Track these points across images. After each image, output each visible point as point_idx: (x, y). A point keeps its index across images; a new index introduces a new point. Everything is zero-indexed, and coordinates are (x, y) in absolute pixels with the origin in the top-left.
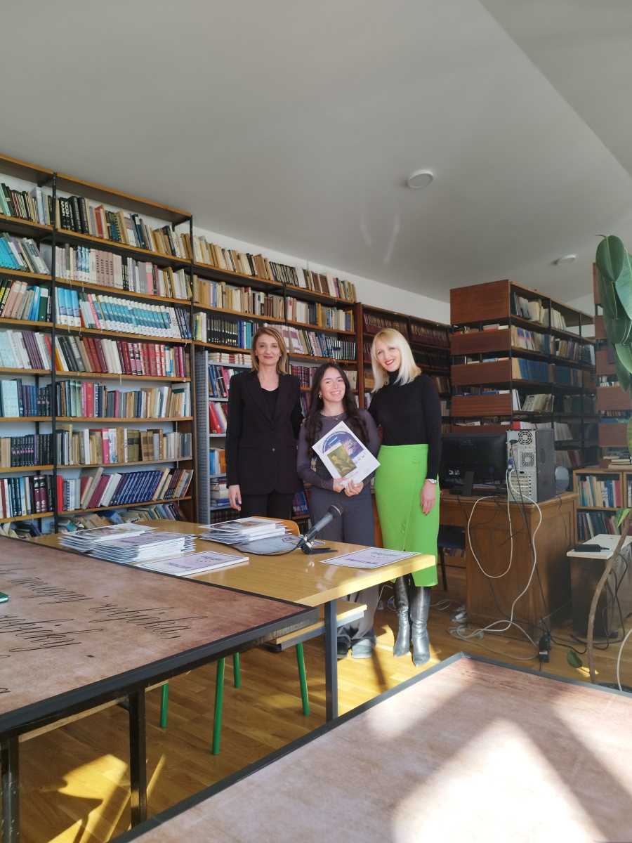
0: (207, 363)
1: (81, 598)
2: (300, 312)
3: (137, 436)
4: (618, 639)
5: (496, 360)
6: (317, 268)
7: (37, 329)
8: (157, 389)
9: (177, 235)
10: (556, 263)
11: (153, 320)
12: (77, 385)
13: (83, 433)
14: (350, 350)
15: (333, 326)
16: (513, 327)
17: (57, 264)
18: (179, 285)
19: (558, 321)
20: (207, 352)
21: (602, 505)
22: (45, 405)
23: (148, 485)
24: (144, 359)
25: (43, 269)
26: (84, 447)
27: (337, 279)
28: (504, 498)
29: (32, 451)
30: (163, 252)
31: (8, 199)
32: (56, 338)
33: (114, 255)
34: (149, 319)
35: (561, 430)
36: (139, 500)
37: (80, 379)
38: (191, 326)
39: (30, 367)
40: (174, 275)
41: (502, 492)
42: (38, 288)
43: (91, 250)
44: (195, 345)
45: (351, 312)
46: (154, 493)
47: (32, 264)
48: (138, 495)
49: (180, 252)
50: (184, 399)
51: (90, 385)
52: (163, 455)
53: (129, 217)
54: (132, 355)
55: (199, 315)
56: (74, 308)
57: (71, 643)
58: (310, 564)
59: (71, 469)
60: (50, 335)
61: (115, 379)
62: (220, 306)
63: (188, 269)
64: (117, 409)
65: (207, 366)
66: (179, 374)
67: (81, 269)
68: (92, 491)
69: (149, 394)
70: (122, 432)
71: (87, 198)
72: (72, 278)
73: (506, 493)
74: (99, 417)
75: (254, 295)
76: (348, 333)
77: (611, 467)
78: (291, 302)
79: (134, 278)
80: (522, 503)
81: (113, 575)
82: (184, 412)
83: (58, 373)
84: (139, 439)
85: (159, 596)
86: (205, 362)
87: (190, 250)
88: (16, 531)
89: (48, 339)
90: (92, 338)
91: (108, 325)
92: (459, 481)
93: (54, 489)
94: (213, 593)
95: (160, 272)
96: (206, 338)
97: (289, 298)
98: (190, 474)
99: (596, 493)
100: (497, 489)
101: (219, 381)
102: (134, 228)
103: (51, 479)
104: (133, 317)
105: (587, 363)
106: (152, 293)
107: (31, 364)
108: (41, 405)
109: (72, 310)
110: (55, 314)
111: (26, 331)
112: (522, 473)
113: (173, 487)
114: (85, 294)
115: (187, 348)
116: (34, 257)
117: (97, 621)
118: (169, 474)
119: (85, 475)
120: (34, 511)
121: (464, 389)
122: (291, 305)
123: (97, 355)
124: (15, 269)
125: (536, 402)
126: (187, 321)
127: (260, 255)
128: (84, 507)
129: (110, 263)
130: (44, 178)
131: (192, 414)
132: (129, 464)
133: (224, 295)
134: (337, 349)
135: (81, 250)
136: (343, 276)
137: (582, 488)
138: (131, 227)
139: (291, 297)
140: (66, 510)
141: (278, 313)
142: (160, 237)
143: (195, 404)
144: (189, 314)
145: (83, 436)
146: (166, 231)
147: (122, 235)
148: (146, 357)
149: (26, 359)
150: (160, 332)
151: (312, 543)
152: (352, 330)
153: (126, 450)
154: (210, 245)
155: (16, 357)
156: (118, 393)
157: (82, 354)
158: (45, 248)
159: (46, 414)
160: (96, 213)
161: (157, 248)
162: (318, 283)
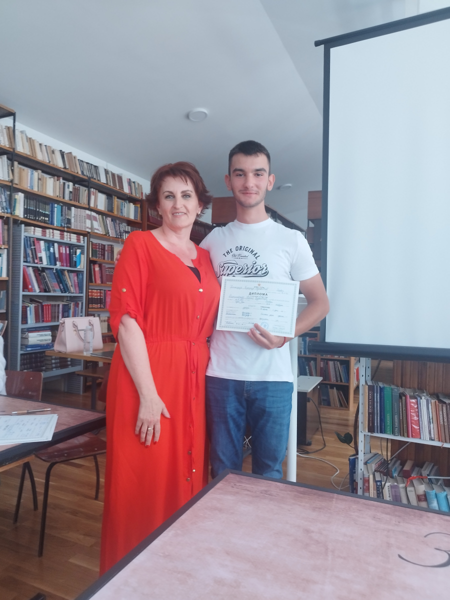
2: (100, 202)
6: (115, 169)
9: (2, 126)
10: (279, 188)
15: (125, 214)
20: (23, 225)
27: (130, 179)
38: (11, 203)
44: (13, 219)
45: (139, 206)
49: (4, 140)
50: (1, 263)
55: (18, 195)
62: (35, 189)
63: (11, 157)
65: (23, 237)
75: (64, 183)
76: (136, 221)
78: (93, 192)
82: (1, 274)
86: (21, 233)
87: (12, 140)
96: (22, 214)
97: (92, 190)
98: (4, 323)
101: (32, 250)
115: (6, 221)
122: (93, 195)
126: (8, 198)
127: (70, 153)
131: (8, 275)
133: (40, 181)
134: (127, 232)
136: (134, 178)
139: (94, 189)
141: (83, 200)
143: (10, 267)
144: (9, 193)
152: (139, 220)
154: (30, 138)
162: (115, 181)
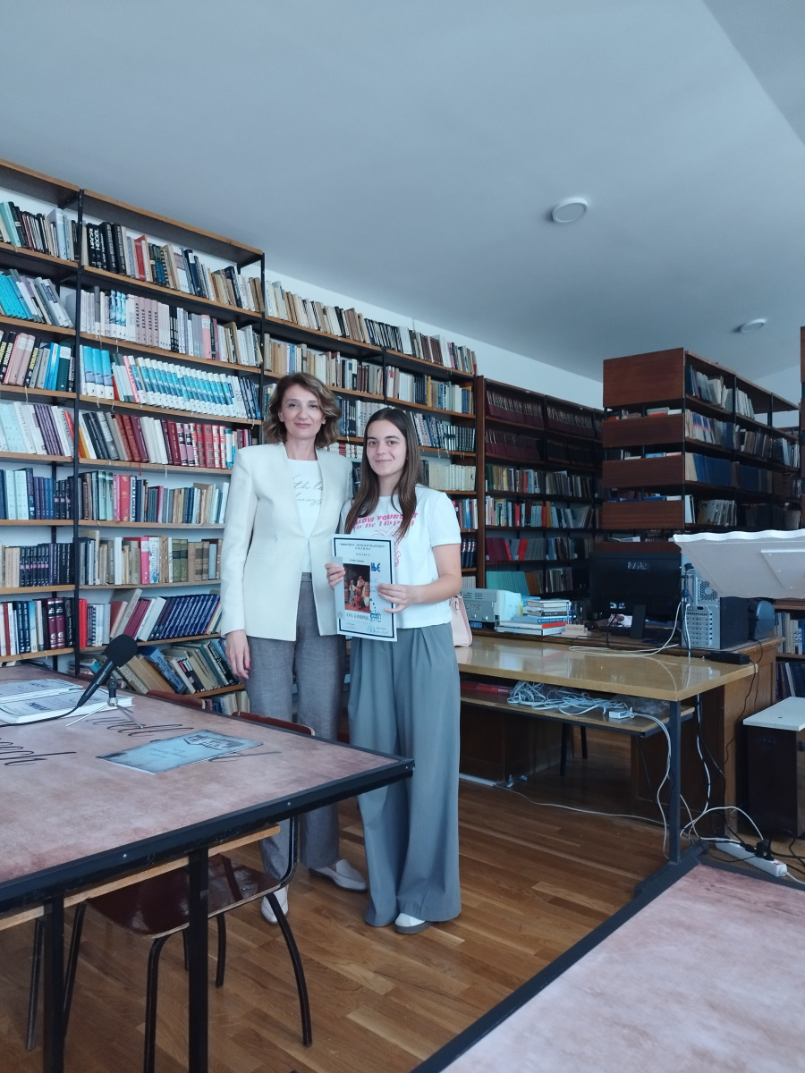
2: (403, 387)
3: (184, 548)
5: (664, 455)
6: (427, 329)
7: (55, 401)
8: (215, 485)
9: (244, 279)
10: (738, 330)
11: (210, 393)
12: (108, 478)
13: (113, 542)
14: (468, 438)
15: (446, 406)
16: (689, 414)
17: (83, 314)
18: (245, 347)
19: (744, 405)
22: (65, 503)
23: (200, 613)
24: (197, 445)
25: (63, 320)
26: (113, 561)
27: (453, 344)
29: (47, 566)
30: (225, 302)
31: (18, 224)
32: (80, 414)
33: (159, 303)
34: (205, 392)
36: (189, 633)
37: (110, 470)
38: (261, 402)
39: (45, 452)
40: (239, 333)
42: (56, 345)
43: (129, 295)
45: (470, 388)
46: (208, 623)
47: (49, 312)
48: (187, 627)
49: (248, 302)
51: (125, 479)
53: (180, 253)
54: (181, 439)
55: (271, 387)
56: (105, 374)
59: (98, 590)
60: (73, 409)
61: (159, 472)
63: (258, 326)
64: (160, 511)
67: (115, 321)
68: (126, 620)
69: (205, 491)
70: (164, 542)
71: (124, 225)
72: (103, 334)
74: (136, 521)
75: (344, 362)
76: (465, 415)
78: (392, 373)
79: (186, 336)
83: (82, 461)
84: (188, 552)
87: (260, 300)
89: (69, 416)
90: (129, 415)
91: (151, 397)
93: (75, 617)
95: (221, 329)
97: (390, 368)
102: (187, 268)
103: (71, 603)
104: (184, 389)
105: (779, 462)
106: (210, 357)
107: (46, 449)
108: (59, 503)
109: (102, 376)
110: (79, 382)
111: (39, 404)
112: (700, 608)
114: (119, 355)
115: (255, 432)
116: (51, 302)
119: (116, 599)
120: (47, 646)
122: (391, 376)
123: (135, 438)
124: (25, 319)
126: (255, 395)
127: (352, 310)
129: (153, 315)
130: (66, 197)
132: (175, 585)
133: (304, 361)
134: (450, 437)
135: (116, 296)
136: (461, 340)
138: (183, 266)
139: (392, 366)
140: (91, 646)
141: (376, 387)
142: (221, 281)
144: (257, 386)
145: (113, 547)
146: (229, 273)
147: (170, 277)
148: (200, 446)
149: (39, 441)
150: (219, 410)
152: (471, 413)
153: (171, 565)
154: (288, 294)
155: (25, 437)
156: (162, 490)
157: (114, 436)
158: (66, 292)
159: (66, 515)
160: (136, 246)
161: (217, 295)
162: (427, 349)
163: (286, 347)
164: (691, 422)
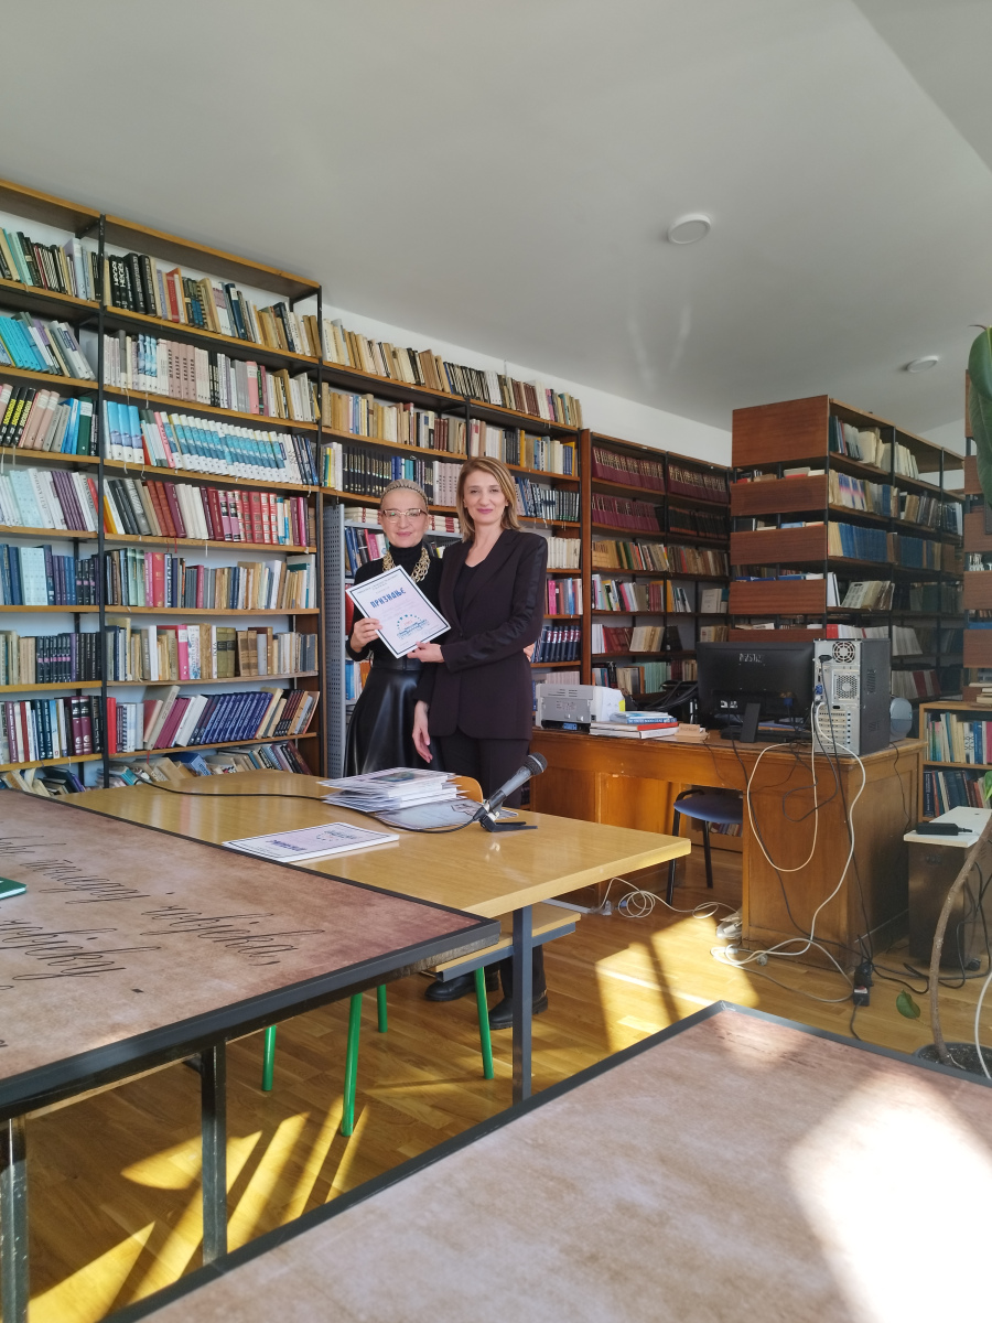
0: (343, 524)
1: (131, 894)
2: (491, 442)
3: (232, 638)
4: (981, 972)
5: (804, 524)
6: (520, 373)
7: (76, 467)
8: (264, 564)
9: (296, 318)
10: (906, 368)
11: (258, 454)
12: (138, 556)
13: (147, 631)
14: (570, 505)
15: (544, 466)
16: (832, 472)
17: (106, 363)
18: (299, 399)
19: (905, 463)
20: (342, 506)
21: (964, 760)
22: (89, 587)
23: (249, 715)
24: (243, 516)
25: (84, 371)
26: (148, 653)
27: (552, 390)
28: (806, 746)
29: (68, 659)
30: (275, 345)
31: (29, 258)
32: (105, 481)
33: (197, 349)
34: (251, 453)
35: (903, 639)
36: (235, 738)
37: (143, 547)
38: (318, 464)
39: (65, 527)
40: (292, 383)
41: (803, 737)
42: (76, 401)
43: (160, 340)
44: (324, 494)
45: (573, 444)
46: (258, 727)
47: (67, 362)
48: (233, 729)
49: (302, 345)
50: (307, 581)
51: (158, 557)
52: (272, 668)
53: (220, 288)
54: (224, 510)
55: (331, 447)
56: (133, 434)
57: (110, 968)
58: (493, 847)
59: (130, 687)
60: (96, 476)
61: (197, 548)
62: (363, 433)
63: (314, 373)
64: (201, 595)
65: (342, 529)
66: (298, 540)
67: (143, 371)
68: (162, 722)
69: (252, 571)
70: (209, 631)
71: (154, 256)
72: (130, 387)
73: (810, 739)
74: (172, 606)
75: (418, 415)
76: (567, 478)
77: (980, 700)
78: (477, 427)
79: (228, 387)
80: (836, 756)
81: (183, 858)
82: (306, 602)
83: (107, 536)
84: (235, 643)
85: (251, 894)
86: (339, 522)
87: (317, 341)
88: (44, 781)
89: (93, 483)
90: (162, 482)
91: (187, 461)
92: (737, 719)
93: (103, 718)
94: (336, 892)
95: (270, 378)
96: (340, 483)
97: (474, 421)
98: (314, 698)
99: (956, 741)
100: (797, 732)
101: (360, 553)
102: (229, 306)
103: (98, 702)
104: (226, 450)
105: (950, 532)
106: (257, 411)
107: (66, 523)
108: (82, 587)
109: (130, 437)
110: (103, 443)
111: (57, 470)
112: (837, 707)
113: (288, 717)
114: (149, 411)
115: (311, 500)
116: (69, 350)
117: (153, 933)
118: (282, 697)
119: (150, 698)
120: (71, 751)
121: (750, 570)
122: (477, 432)
123: (170, 510)
124: (39, 371)
125: (864, 594)
126: (312, 456)
127: (428, 352)
128: (149, 747)
129: (190, 363)
130: (85, 224)
131: (318, 604)
132: (220, 681)
133: (371, 416)
134: (549, 503)
135: (145, 341)
136: (562, 385)
137: (933, 732)
138: (223, 303)
139: (481, 420)
140: (121, 752)
141: (457, 445)
142: (270, 320)
143: (322, 589)
144: (314, 445)
145: (148, 638)
146: (279, 311)
147: (208, 318)
148: (247, 518)
149: (58, 515)
150: (268, 474)
151: (497, 813)
152: (574, 474)
153: (215, 658)
154: (350, 334)
155: (42, 510)
156: (202, 570)
157: (145, 506)
158: (88, 338)
159: (90, 600)
160: (168, 281)
161: (265, 337)
162: (521, 397)
163: (348, 399)
164: (836, 484)
